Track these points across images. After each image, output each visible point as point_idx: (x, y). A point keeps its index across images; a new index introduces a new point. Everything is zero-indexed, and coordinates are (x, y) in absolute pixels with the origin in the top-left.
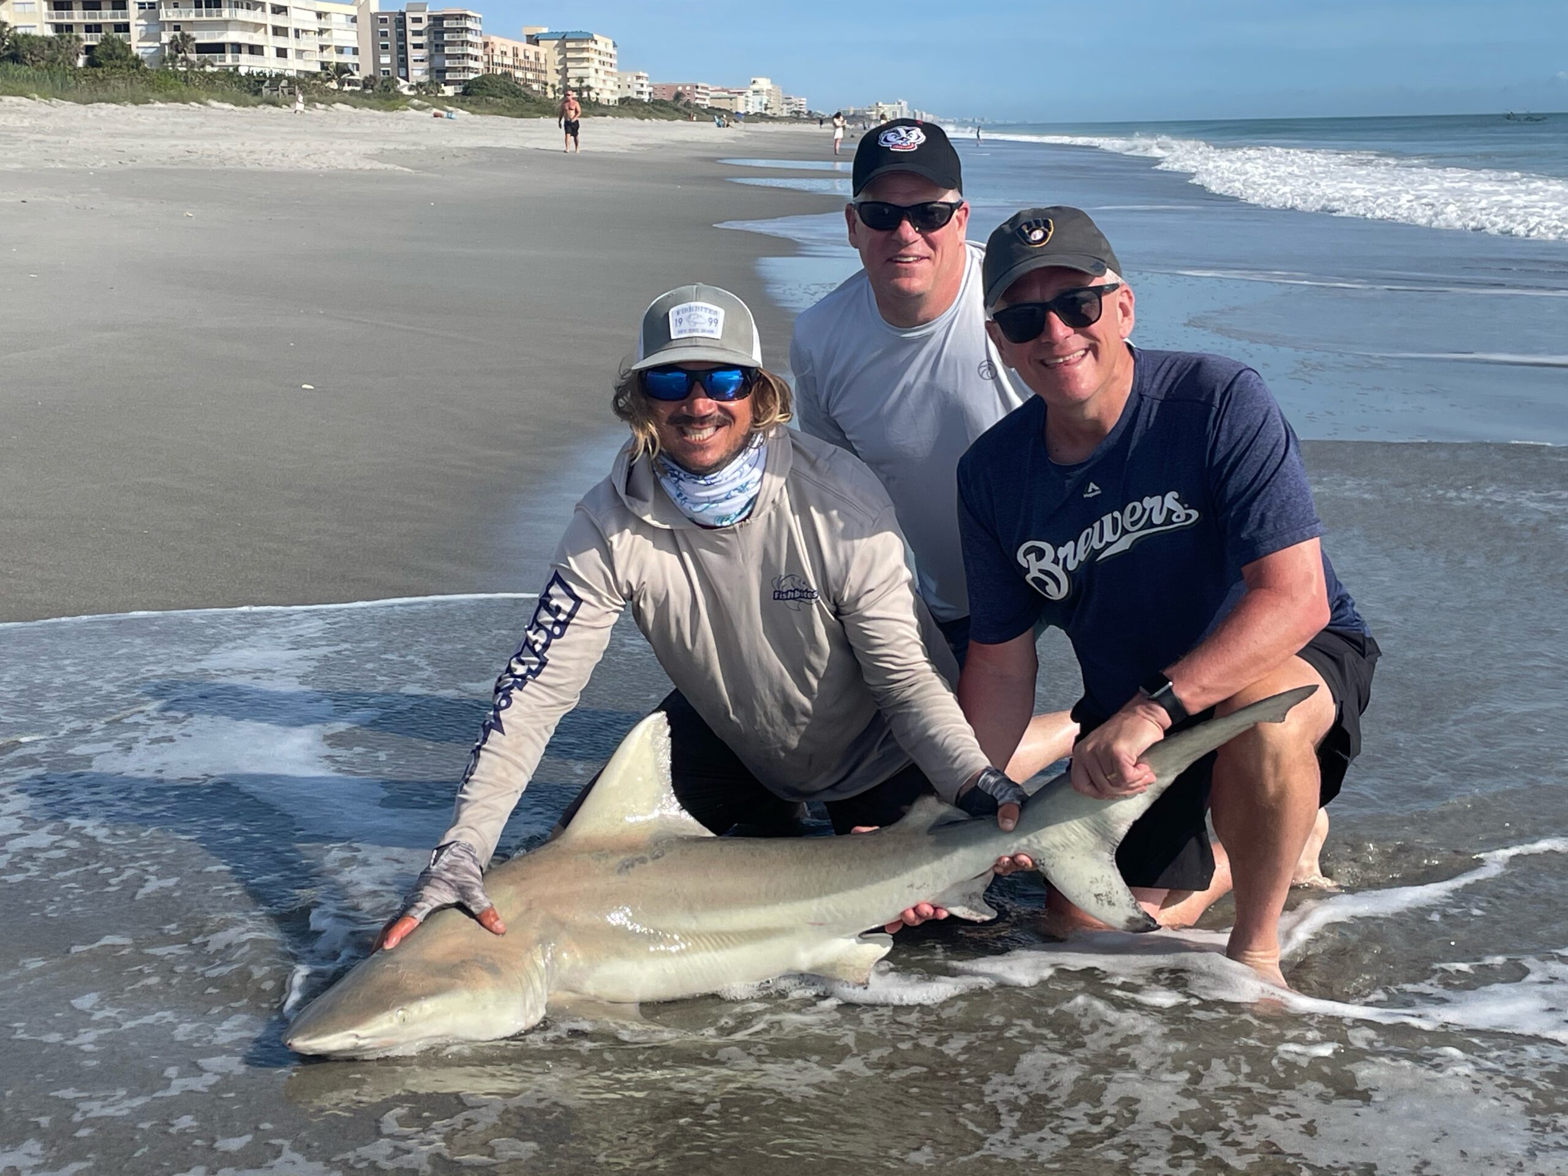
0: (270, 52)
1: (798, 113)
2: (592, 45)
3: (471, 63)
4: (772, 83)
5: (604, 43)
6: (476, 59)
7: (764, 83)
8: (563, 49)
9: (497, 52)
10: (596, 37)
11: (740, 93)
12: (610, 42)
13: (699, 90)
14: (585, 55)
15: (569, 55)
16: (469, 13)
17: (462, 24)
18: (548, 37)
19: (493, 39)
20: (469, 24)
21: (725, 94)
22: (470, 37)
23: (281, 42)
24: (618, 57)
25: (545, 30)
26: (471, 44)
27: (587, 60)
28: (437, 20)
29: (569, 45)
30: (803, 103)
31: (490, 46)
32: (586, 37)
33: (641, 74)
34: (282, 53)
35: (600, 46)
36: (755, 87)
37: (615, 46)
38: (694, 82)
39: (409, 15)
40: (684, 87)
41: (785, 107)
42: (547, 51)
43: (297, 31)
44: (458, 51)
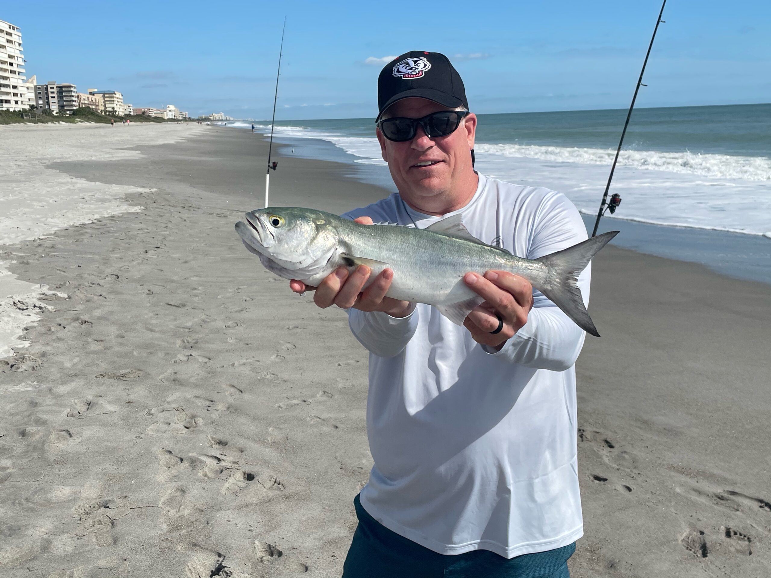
0: (13, 102)
1: (185, 118)
2: (114, 95)
3: (74, 103)
4: (175, 107)
5: (118, 95)
6: (75, 101)
7: (172, 107)
8: (104, 97)
9: (82, 99)
10: (116, 93)
11: (165, 111)
12: (120, 94)
13: (150, 110)
14: (112, 99)
15: (106, 99)
16: (72, 85)
17: (69, 89)
18: (98, 93)
19: (81, 94)
20: (72, 89)
21: (159, 112)
22: (73, 94)
23: (16, 99)
24: (124, 99)
25: (96, 90)
26: (73, 96)
27: (113, 101)
28: (61, 88)
29: (106, 95)
30: (187, 114)
31: (80, 97)
32: (112, 92)
33: (130, 105)
34: (16, 102)
35: (117, 96)
36: (169, 109)
37: (122, 95)
38: (148, 108)
39: (49, 86)
40: (144, 109)
41: (180, 116)
42: (99, 98)
43: (21, 94)
44: (68, 99)
